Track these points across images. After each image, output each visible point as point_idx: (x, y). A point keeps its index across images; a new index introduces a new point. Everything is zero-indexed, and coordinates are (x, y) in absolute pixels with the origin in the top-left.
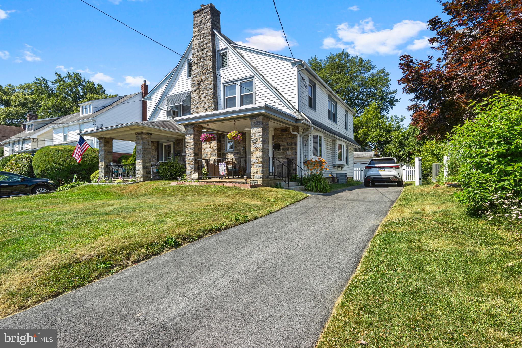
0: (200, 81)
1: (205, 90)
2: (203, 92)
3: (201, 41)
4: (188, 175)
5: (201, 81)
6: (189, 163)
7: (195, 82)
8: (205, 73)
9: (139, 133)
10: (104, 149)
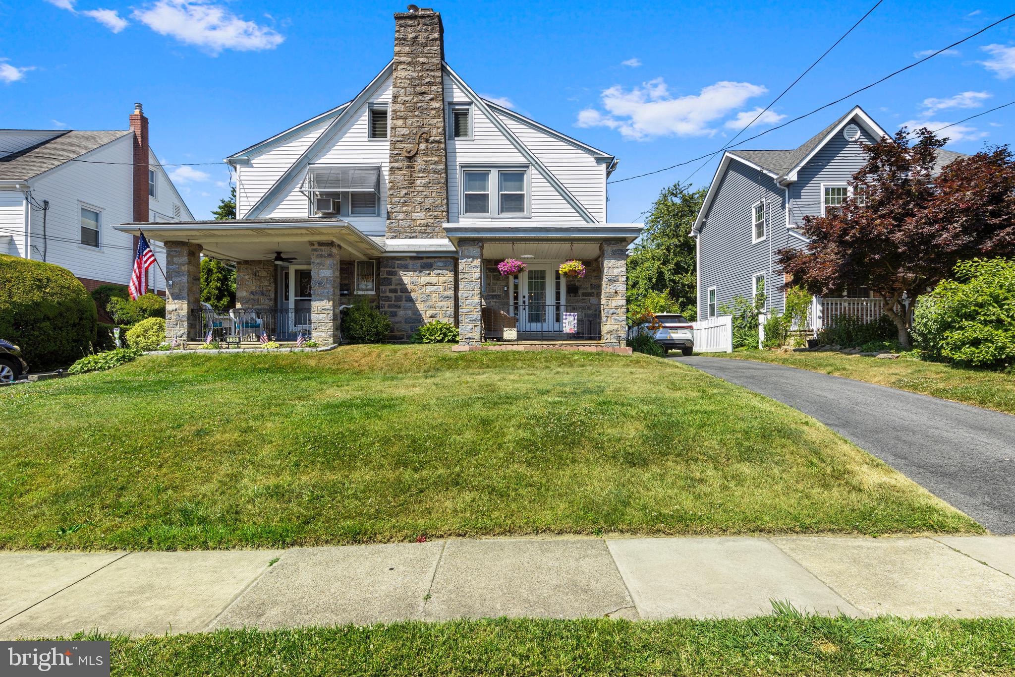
0: (412, 153)
1: (424, 171)
2: (420, 175)
3: (415, 74)
4: (466, 332)
5: (417, 153)
6: (468, 310)
7: (400, 152)
8: (427, 141)
9: (321, 244)
10: (188, 271)
